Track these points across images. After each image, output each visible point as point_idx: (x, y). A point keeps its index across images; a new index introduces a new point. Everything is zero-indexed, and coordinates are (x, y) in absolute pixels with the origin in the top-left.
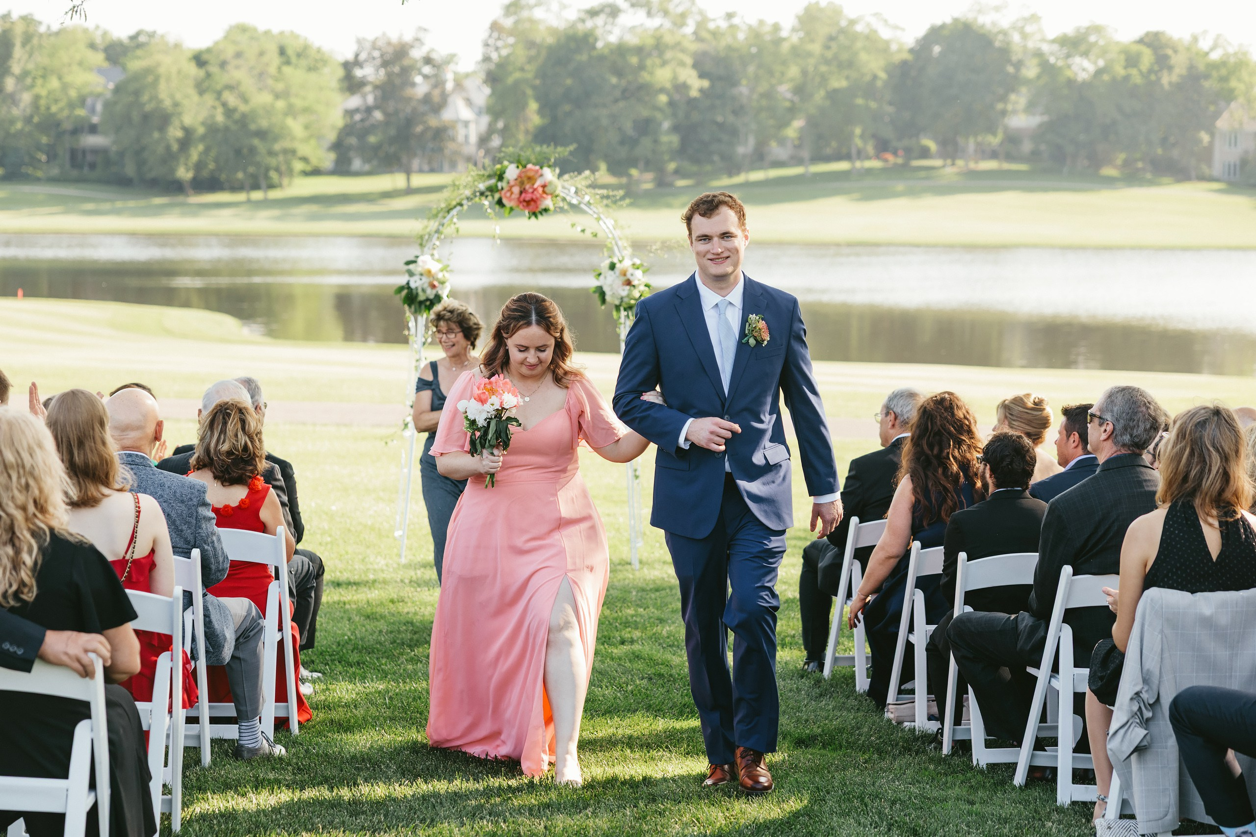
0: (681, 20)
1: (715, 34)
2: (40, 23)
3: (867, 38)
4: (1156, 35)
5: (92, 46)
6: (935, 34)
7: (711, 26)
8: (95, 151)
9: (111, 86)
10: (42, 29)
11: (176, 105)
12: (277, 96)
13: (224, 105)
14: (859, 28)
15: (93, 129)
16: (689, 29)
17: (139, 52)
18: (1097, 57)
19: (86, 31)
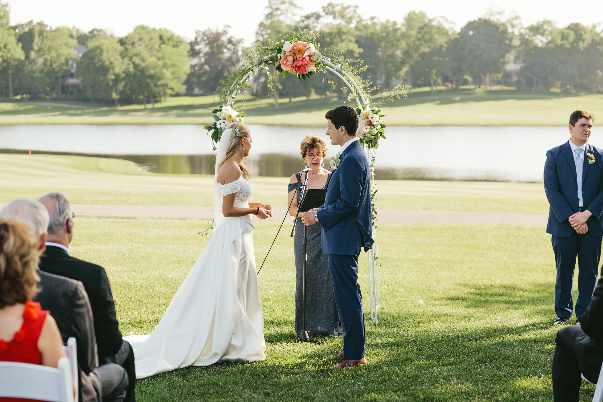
0: (349, 20)
1: (365, 27)
2: (47, 26)
3: (438, 28)
4: (576, 25)
5: (71, 36)
6: (471, 25)
7: (364, 23)
8: (73, 86)
9: (80, 55)
10: (48, 29)
11: (111, 63)
12: (159, 59)
13: (134, 63)
14: (434, 23)
15: (72, 76)
16: (353, 26)
17: (93, 39)
18: (548, 35)
19: (68, 29)
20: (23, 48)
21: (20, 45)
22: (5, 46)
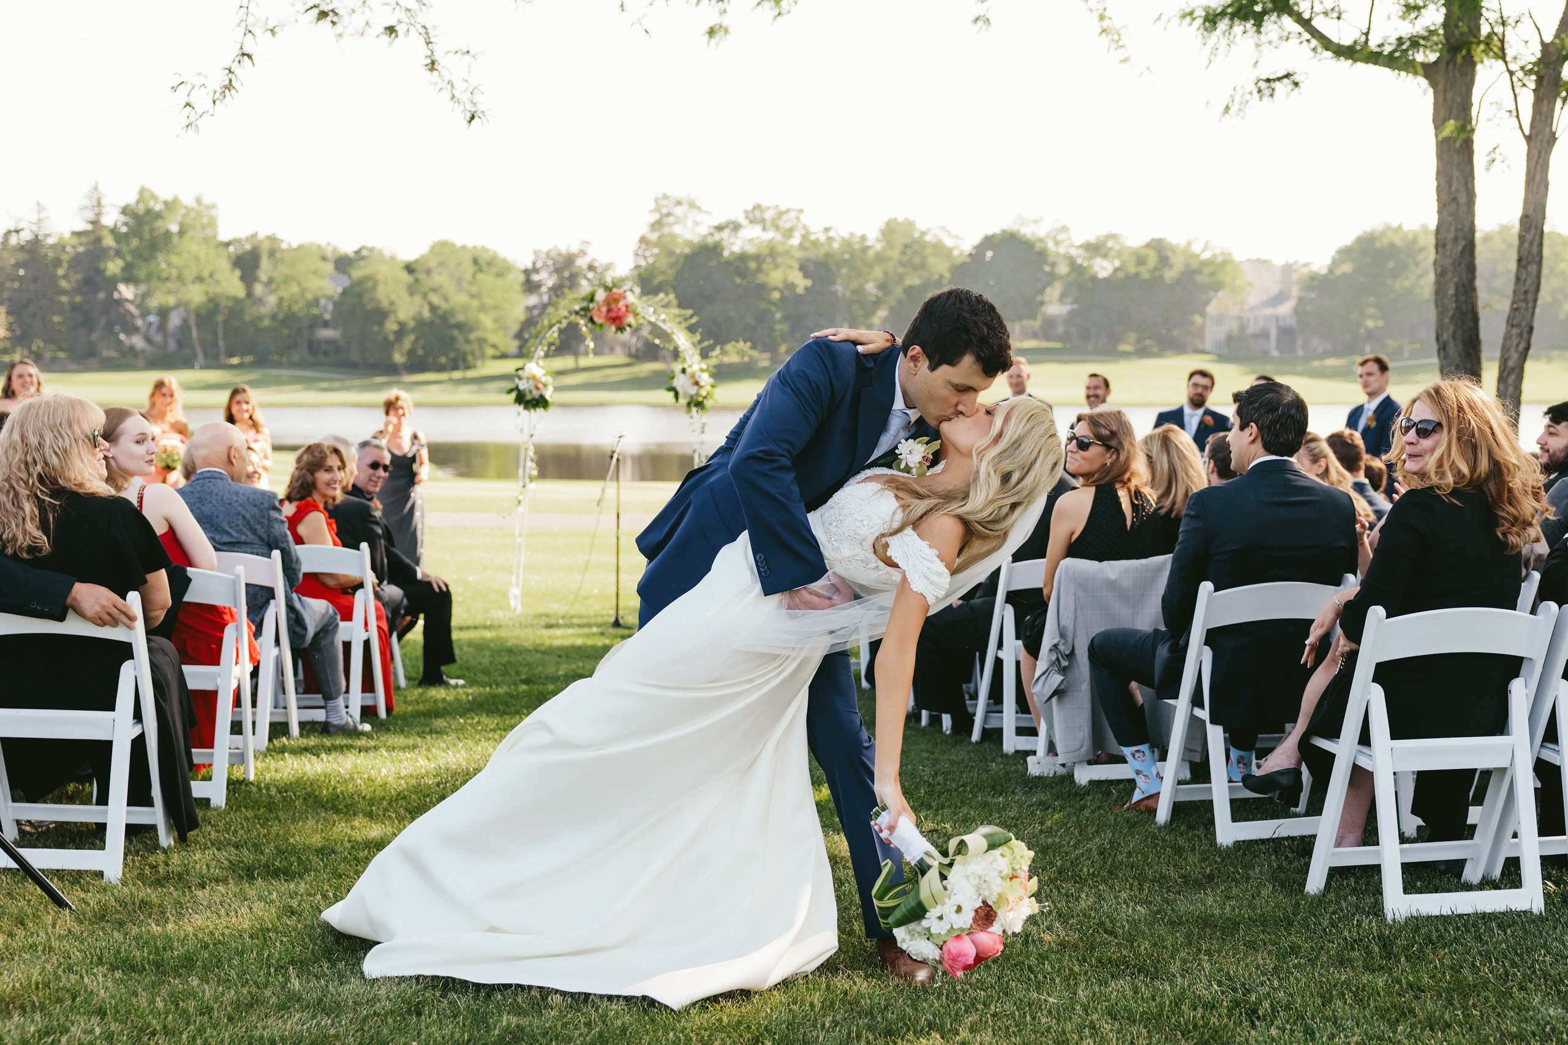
0: (789, 233)
1: (816, 244)
2: (282, 241)
3: (935, 245)
4: (1160, 241)
5: (324, 258)
6: (989, 242)
7: (813, 237)
8: (329, 341)
9: (340, 290)
10: (284, 246)
11: (392, 303)
12: (472, 296)
13: (430, 303)
14: (928, 238)
15: (326, 324)
16: (795, 241)
17: (362, 263)
18: (1114, 258)
19: (319, 247)
20: (243, 278)
21: (238, 273)
22: (211, 275)
